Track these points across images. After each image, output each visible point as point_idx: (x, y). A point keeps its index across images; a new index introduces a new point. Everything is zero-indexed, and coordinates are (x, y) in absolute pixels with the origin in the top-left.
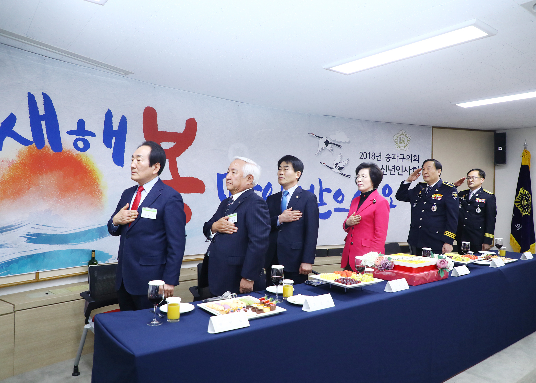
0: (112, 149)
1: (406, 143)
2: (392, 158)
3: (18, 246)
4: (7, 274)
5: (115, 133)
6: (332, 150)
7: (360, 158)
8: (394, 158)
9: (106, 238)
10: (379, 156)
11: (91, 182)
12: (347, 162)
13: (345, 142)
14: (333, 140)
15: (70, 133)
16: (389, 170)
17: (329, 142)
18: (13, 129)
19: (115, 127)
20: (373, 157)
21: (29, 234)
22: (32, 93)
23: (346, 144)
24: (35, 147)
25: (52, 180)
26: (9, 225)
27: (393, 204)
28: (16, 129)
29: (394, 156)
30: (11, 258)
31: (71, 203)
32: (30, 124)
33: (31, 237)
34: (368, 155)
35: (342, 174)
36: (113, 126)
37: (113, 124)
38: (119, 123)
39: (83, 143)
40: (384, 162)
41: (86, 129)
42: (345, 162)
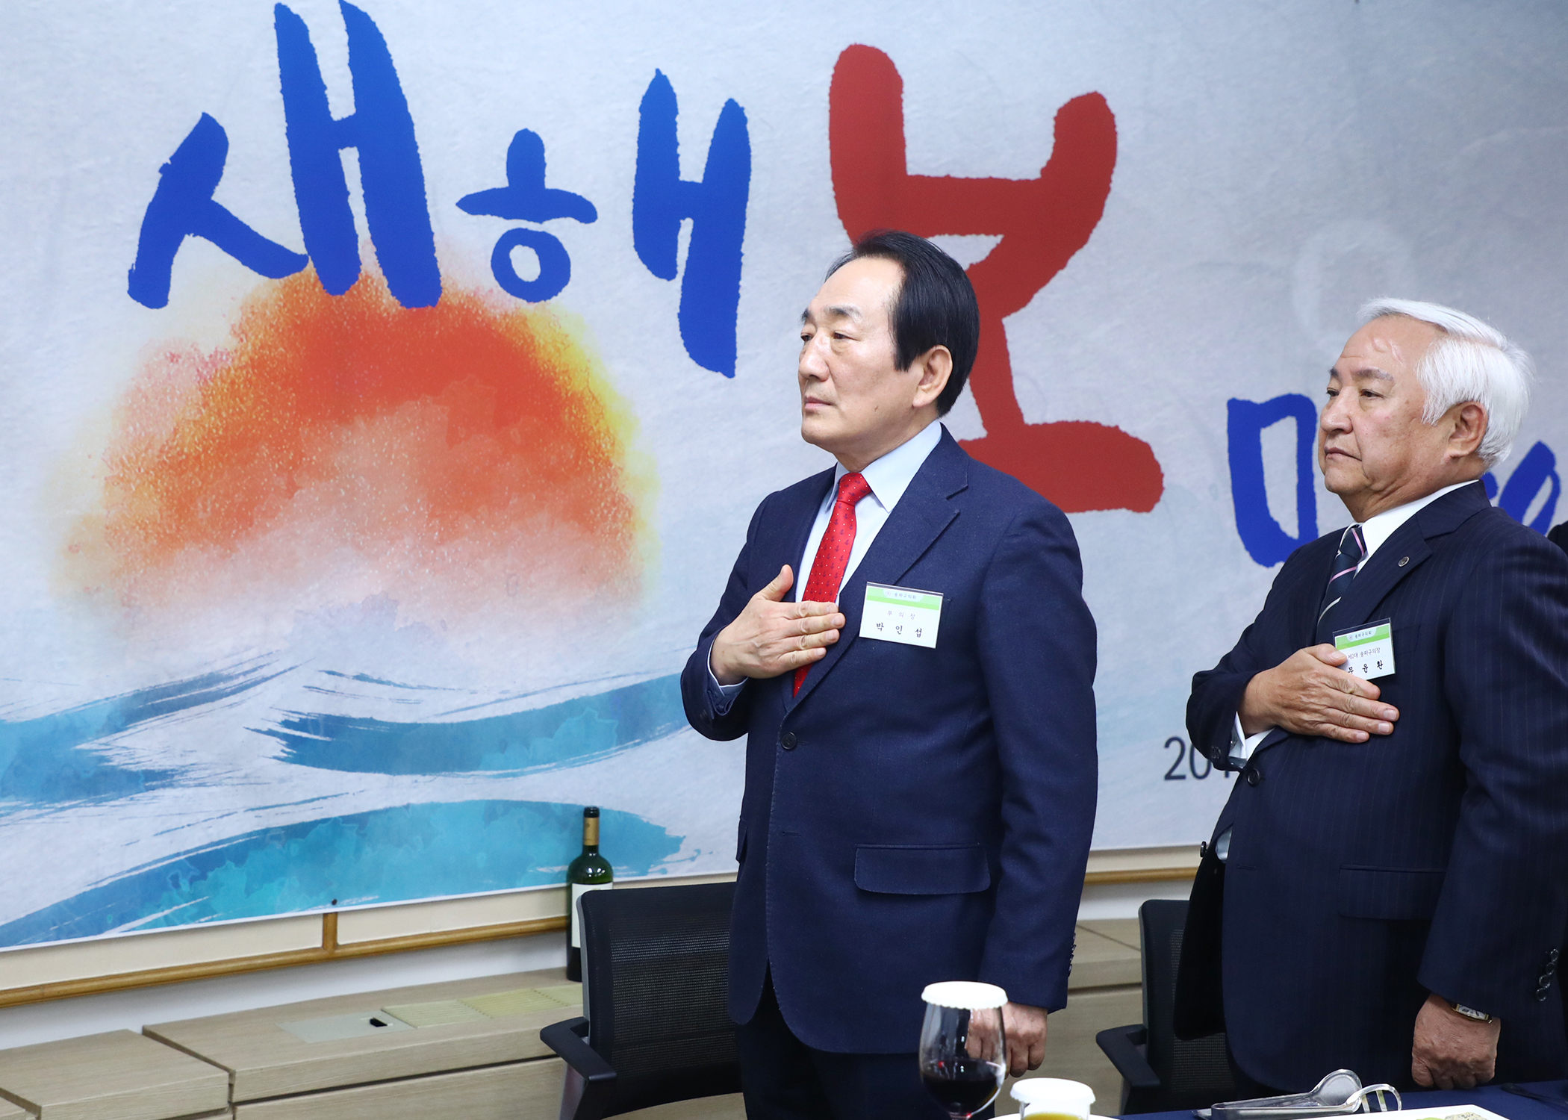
0: (678, 282)
3: (246, 776)
4: (194, 918)
5: (689, 200)
9: (652, 745)
11: (577, 458)
15: (475, 204)
18: (212, 193)
19: (692, 166)
21: (295, 718)
22: (295, 11)
24: (314, 285)
25: (395, 447)
26: (206, 671)
28: (228, 194)
30: (216, 839)
31: (486, 563)
32: (289, 169)
33: (304, 735)
36: (681, 159)
37: (679, 150)
38: (709, 144)
39: (536, 257)
41: (550, 182)
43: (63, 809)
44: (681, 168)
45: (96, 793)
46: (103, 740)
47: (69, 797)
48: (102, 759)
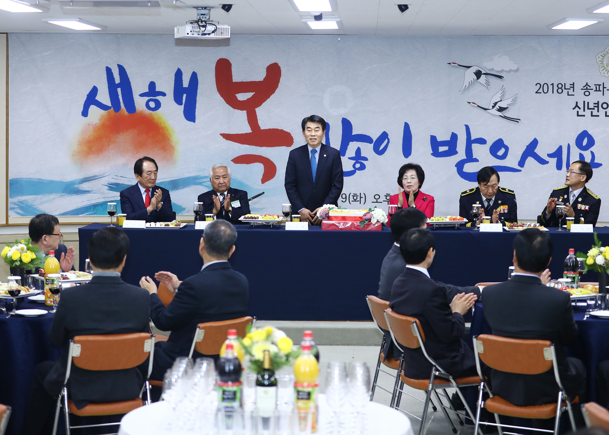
0: (183, 105)
2: (593, 91)
3: (102, 192)
4: (94, 215)
5: (185, 90)
6: (488, 83)
7: (537, 92)
8: (598, 89)
9: (178, 190)
10: (570, 88)
11: (163, 138)
12: (515, 100)
13: (510, 71)
14: (490, 70)
15: (142, 95)
16: (588, 108)
17: (482, 73)
18: (95, 98)
19: (186, 83)
20: (560, 91)
21: (110, 183)
22: (109, 67)
23: (512, 73)
24: (113, 111)
25: (128, 138)
26: (94, 175)
27: (596, 161)
28: (98, 98)
29: (598, 86)
30: (97, 202)
32: (108, 93)
33: (112, 186)
34: (551, 87)
35: (505, 117)
36: (183, 83)
37: (183, 82)
38: (189, 80)
39: (154, 103)
40: (579, 97)
41: (157, 90)
42: (511, 100)
43: (72, 196)
44: (183, 85)
45: (77, 193)
46: (78, 185)
47: (73, 194)
48: (78, 188)
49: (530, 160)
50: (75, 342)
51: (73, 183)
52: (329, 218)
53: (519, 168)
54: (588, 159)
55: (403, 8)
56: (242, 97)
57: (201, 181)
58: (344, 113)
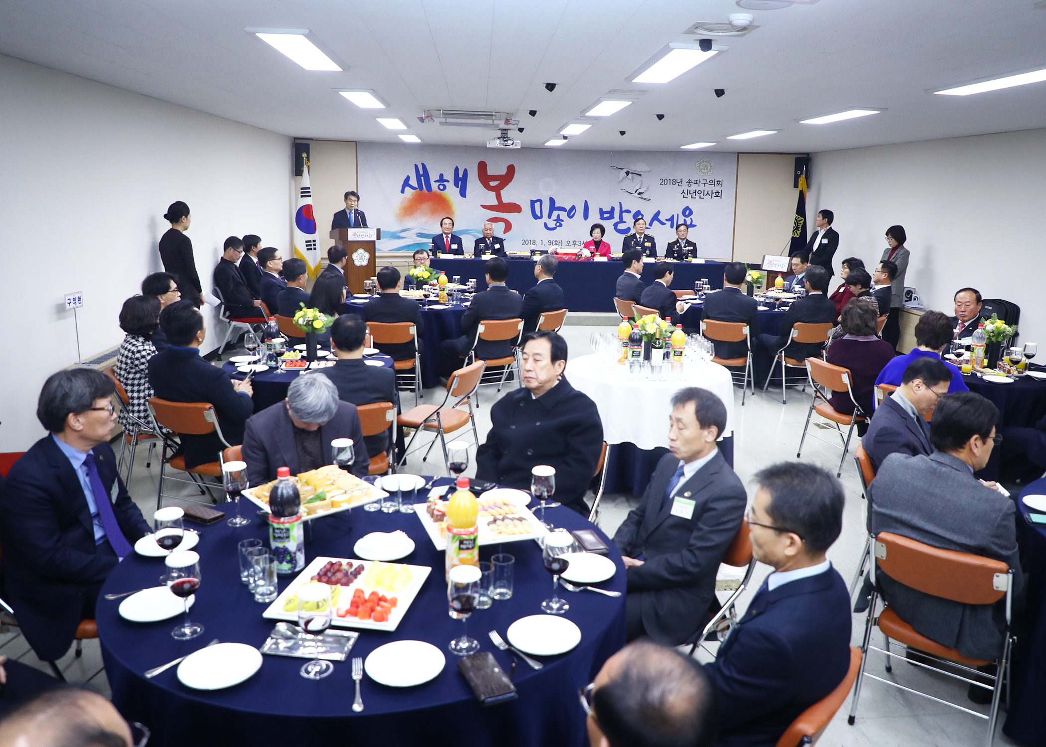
0: (459, 188)
1: (709, 168)
2: (693, 183)
5: (460, 179)
6: (633, 179)
7: (661, 184)
8: (696, 183)
10: (680, 182)
12: (648, 188)
13: (646, 171)
14: (634, 171)
15: (435, 182)
16: (690, 194)
17: (630, 172)
18: (409, 182)
19: (461, 176)
20: (674, 183)
21: (417, 233)
23: (647, 173)
24: (419, 191)
25: (427, 206)
27: (693, 224)
29: (696, 181)
32: (416, 180)
34: (669, 181)
35: (642, 198)
36: (459, 175)
38: (463, 173)
39: (443, 186)
40: (685, 187)
41: (444, 179)
42: (646, 188)
45: (399, 238)
48: (399, 235)
49: (655, 222)
50: (481, 324)
51: (396, 232)
52: (557, 253)
53: (649, 227)
54: (688, 223)
55: (623, 133)
56: (493, 184)
57: (469, 232)
58: (550, 194)
